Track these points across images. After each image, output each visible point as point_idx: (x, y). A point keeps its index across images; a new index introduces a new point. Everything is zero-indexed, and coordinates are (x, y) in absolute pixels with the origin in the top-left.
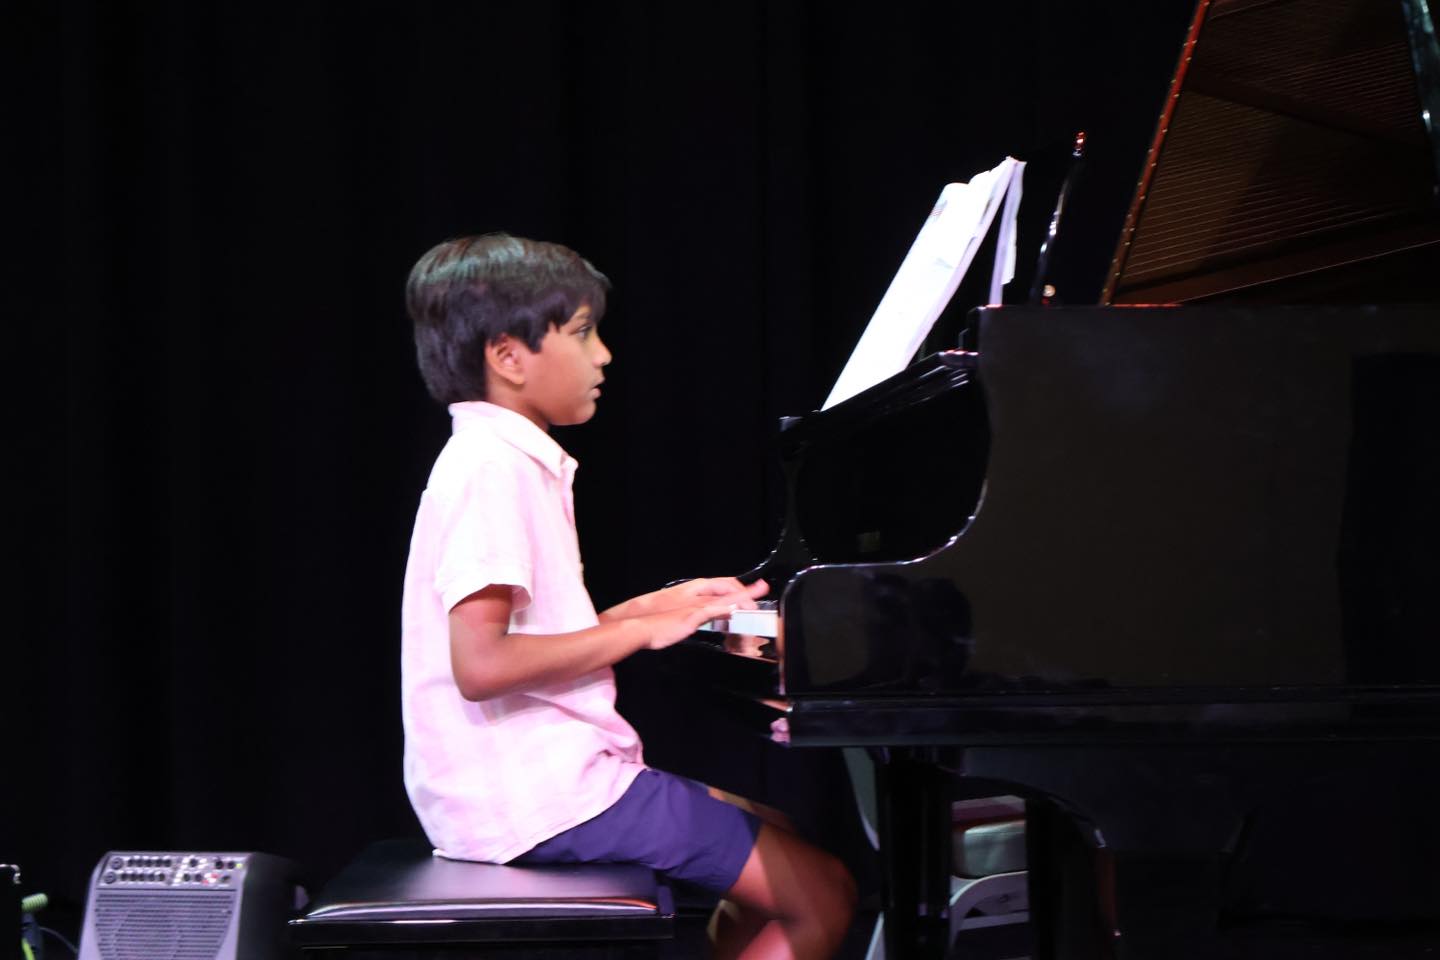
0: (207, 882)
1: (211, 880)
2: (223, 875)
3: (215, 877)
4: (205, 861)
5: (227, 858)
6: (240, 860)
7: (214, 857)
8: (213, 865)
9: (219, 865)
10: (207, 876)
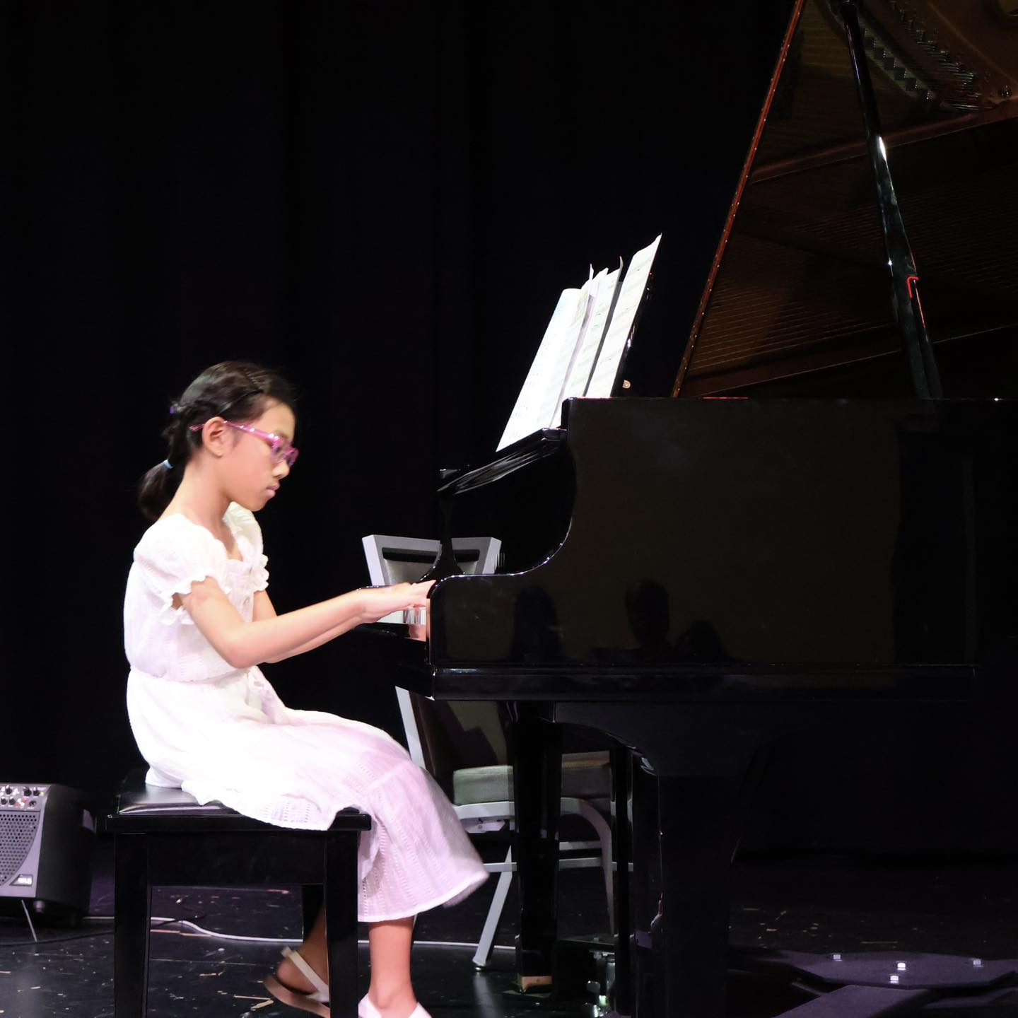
0: (20, 805)
1: (21, 804)
2: (30, 801)
3: (25, 802)
4: (17, 791)
5: (33, 788)
6: (43, 789)
7: (24, 787)
8: (23, 792)
9: (28, 793)
10: (19, 801)
